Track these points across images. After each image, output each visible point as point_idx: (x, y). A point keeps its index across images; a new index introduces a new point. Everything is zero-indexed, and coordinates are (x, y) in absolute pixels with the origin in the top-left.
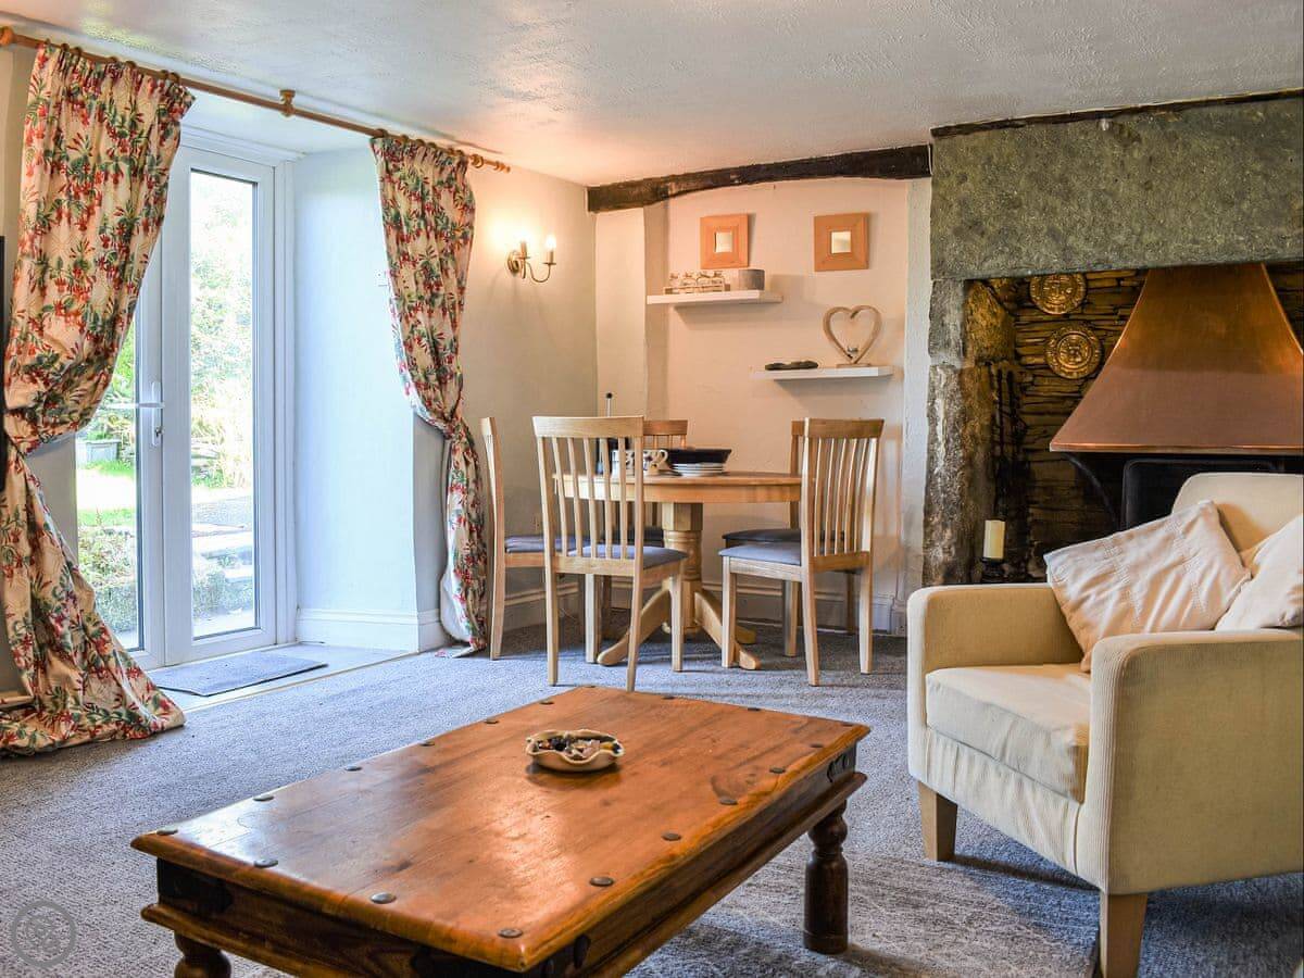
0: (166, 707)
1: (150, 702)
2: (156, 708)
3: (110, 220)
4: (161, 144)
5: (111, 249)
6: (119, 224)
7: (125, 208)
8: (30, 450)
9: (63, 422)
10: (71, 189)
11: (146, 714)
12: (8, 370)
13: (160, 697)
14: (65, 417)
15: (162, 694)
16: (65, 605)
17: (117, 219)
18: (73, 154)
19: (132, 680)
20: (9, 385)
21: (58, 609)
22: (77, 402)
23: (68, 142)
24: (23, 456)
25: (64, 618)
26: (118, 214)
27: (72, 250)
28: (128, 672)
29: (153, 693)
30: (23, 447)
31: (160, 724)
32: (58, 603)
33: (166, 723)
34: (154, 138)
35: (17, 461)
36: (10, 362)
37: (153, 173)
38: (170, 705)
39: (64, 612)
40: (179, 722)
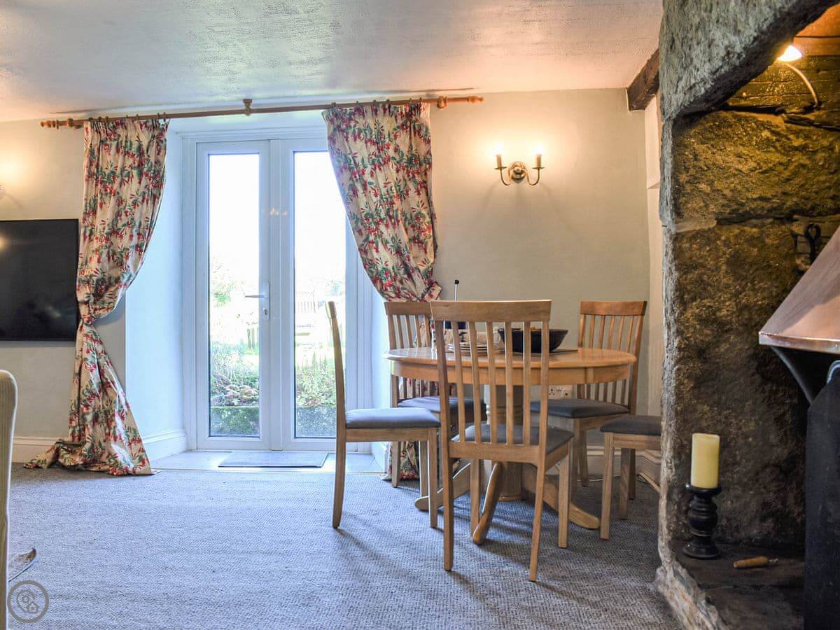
0: (144, 463)
1: (138, 457)
2: (138, 462)
3: (128, 201)
4: (157, 154)
5: (130, 217)
6: (132, 203)
7: (135, 194)
8: (88, 322)
9: (103, 308)
10: (108, 189)
11: (123, 462)
12: (77, 283)
13: (144, 457)
14: (106, 306)
15: (146, 456)
16: (89, 399)
17: (132, 200)
18: (107, 172)
19: (133, 444)
20: (79, 290)
21: (84, 401)
22: (111, 298)
23: (105, 166)
24: (86, 325)
25: (89, 406)
26: (131, 198)
27: (103, 221)
28: (133, 440)
29: (141, 454)
30: (86, 320)
31: (130, 469)
32: (85, 398)
33: (138, 470)
34: (152, 152)
35: (82, 327)
36: (78, 279)
37: (152, 172)
38: (146, 462)
39: (88, 403)
40: (148, 473)
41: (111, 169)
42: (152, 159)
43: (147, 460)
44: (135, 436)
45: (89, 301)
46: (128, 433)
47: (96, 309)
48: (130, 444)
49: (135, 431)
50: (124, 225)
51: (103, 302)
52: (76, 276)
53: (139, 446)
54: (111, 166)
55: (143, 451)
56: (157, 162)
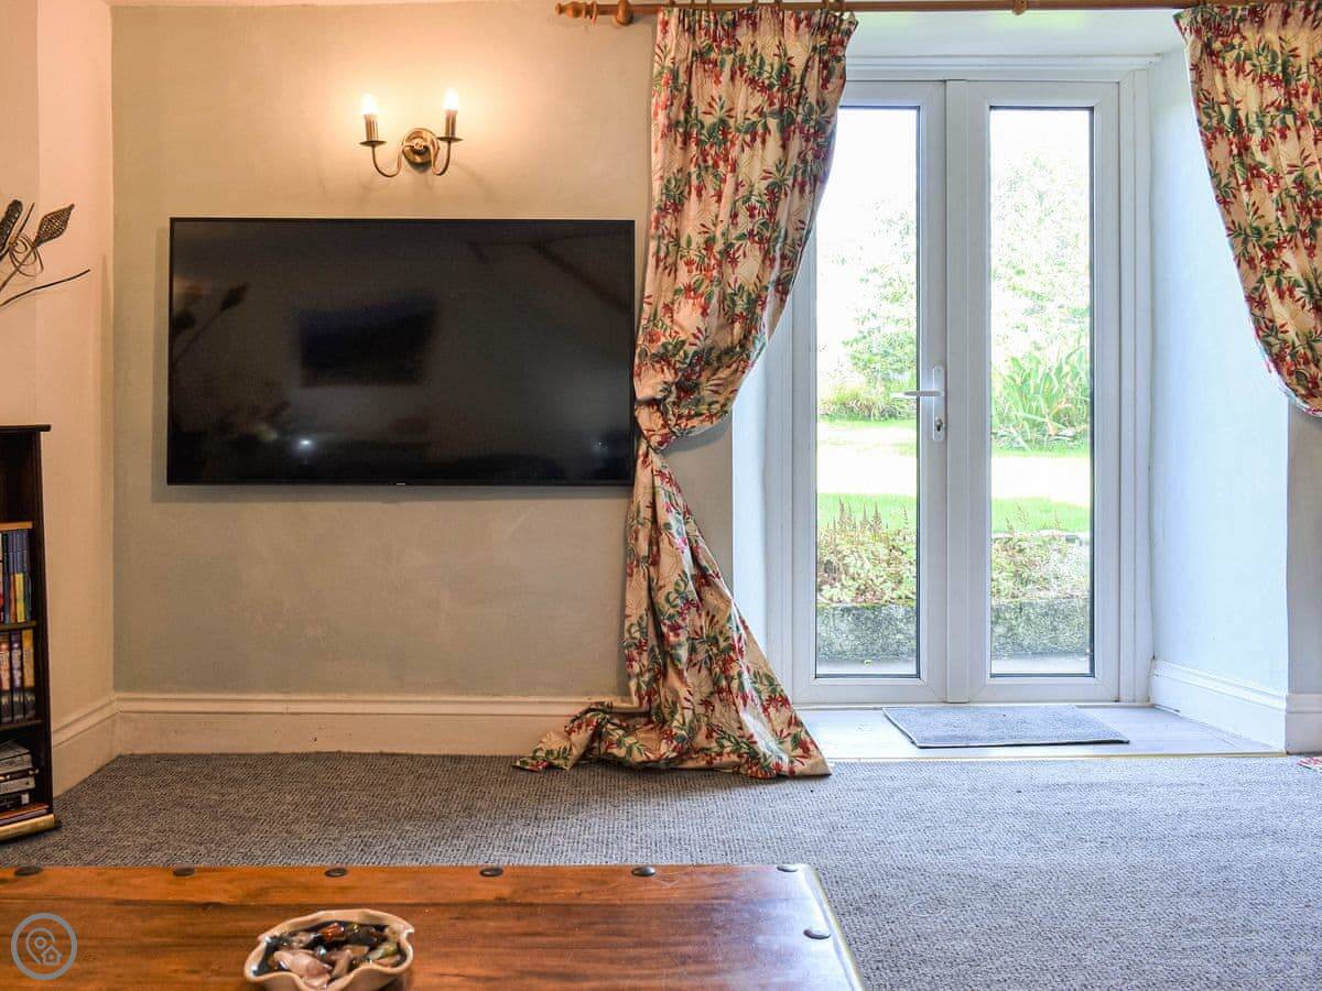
0: (806, 750)
1: (789, 739)
2: (794, 748)
3: (756, 185)
4: (824, 86)
5: (759, 219)
6: (767, 189)
7: (774, 170)
8: (661, 444)
9: (698, 414)
10: (709, 158)
11: (766, 751)
12: (637, 360)
13: (803, 735)
14: (703, 408)
15: (807, 733)
16: (680, 614)
17: (765, 184)
18: (709, 121)
19: (772, 710)
20: (639, 375)
21: (671, 617)
22: (716, 392)
23: (702, 107)
24: (655, 450)
25: (680, 627)
26: (765, 178)
27: (703, 226)
28: (771, 700)
29: (794, 730)
30: (655, 440)
31: (785, 767)
32: (672, 611)
33: (798, 767)
34: (811, 83)
35: (646, 455)
36: (638, 351)
37: (812, 123)
38: (811, 747)
39: (680, 621)
40: (819, 771)
41: (718, 113)
42: (812, 96)
43: (813, 742)
44: (774, 691)
45: (665, 398)
46: (757, 686)
47: (680, 417)
48: (765, 710)
49: (771, 680)
50: (741, 237)
51: (698, 402)
52: (634, 346)
53: (785, 713)
54: (722, 108)
55: (799, 724)
56: (822, 103)
